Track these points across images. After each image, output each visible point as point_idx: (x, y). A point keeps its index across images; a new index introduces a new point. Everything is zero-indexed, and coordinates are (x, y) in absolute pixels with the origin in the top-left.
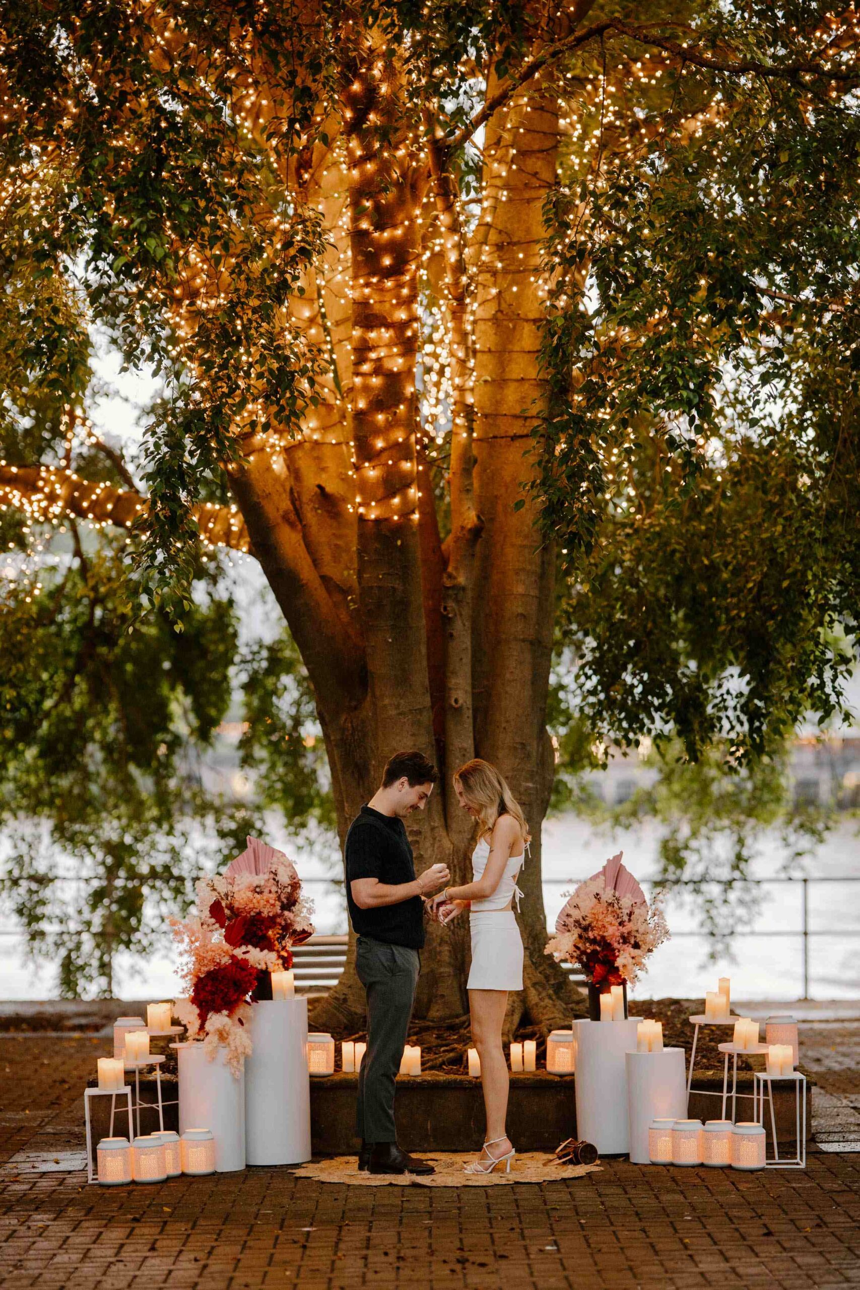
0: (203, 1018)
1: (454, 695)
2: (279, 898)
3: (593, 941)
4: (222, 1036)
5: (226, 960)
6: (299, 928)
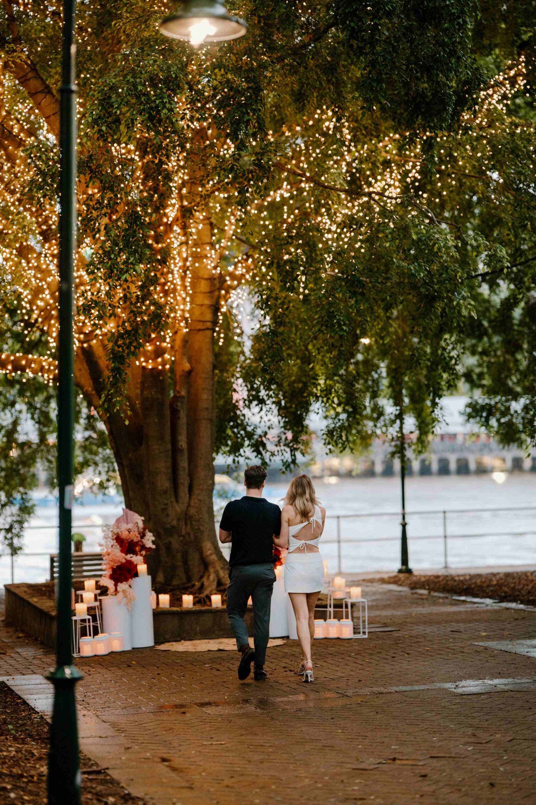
0: (116, 585)
1: (180, 444)
4: (124, 593)
5: (124, 561)
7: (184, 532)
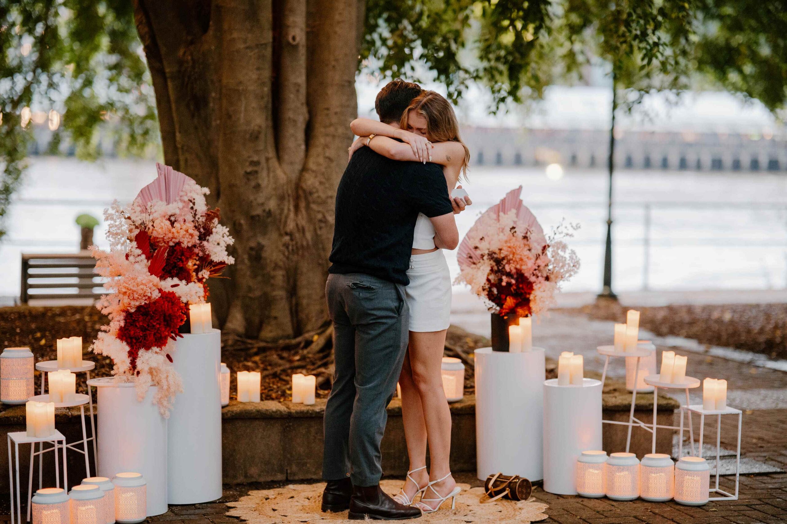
0: (133, 355)
2: (196, 227)
3: (508, 274)
4: (153, 375)
5: (156, 295)
6: (212, 259)
7: (291, 226)
